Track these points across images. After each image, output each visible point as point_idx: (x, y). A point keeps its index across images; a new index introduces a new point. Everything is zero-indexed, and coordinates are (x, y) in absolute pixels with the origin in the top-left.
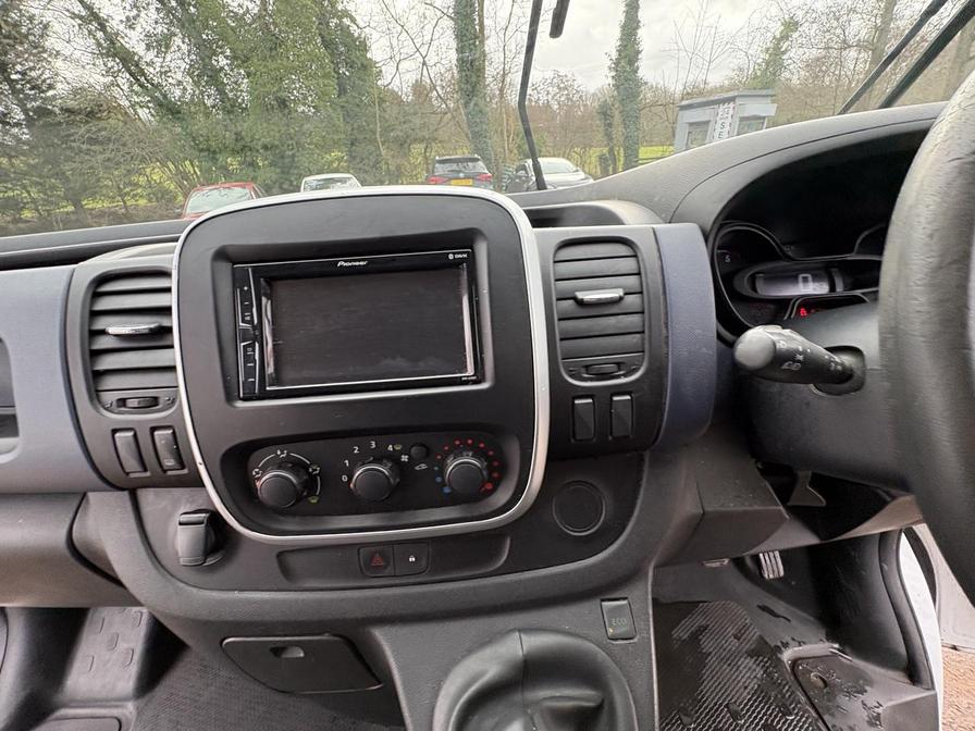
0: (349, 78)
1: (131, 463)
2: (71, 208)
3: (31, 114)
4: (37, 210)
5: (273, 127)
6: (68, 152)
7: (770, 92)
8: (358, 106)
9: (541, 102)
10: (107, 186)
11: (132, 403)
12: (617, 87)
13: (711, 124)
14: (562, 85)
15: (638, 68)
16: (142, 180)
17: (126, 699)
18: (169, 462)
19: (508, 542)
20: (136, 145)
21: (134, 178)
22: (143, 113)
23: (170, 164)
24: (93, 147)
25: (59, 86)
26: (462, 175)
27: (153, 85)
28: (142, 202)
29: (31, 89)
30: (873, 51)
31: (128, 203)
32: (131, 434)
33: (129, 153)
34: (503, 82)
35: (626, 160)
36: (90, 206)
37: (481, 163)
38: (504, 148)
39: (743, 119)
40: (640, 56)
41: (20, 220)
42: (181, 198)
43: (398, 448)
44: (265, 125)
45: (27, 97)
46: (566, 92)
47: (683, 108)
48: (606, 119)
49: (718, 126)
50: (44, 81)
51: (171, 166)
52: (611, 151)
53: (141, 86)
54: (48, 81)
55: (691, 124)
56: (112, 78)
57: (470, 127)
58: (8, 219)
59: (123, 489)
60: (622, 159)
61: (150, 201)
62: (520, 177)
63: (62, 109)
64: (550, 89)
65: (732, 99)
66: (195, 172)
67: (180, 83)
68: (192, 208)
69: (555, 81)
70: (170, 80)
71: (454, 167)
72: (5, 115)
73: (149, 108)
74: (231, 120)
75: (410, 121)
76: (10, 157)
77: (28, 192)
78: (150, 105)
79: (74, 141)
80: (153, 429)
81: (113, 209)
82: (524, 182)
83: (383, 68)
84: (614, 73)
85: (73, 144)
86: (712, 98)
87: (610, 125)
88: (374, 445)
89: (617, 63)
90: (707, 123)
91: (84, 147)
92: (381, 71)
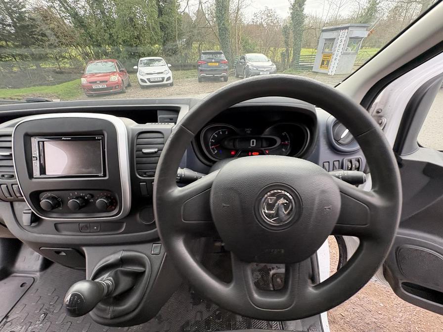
0: (164, 7)
1: (7, 194)
2: (34, 67)
3: (15, 20)
4: (20, 68)
5: (127, 32)
6: (33, 40)
7: (366, 25)
8: (168, 22)
9: (258, 23)
10: (51, 57)
11: (6, 176)
12: (293, 18)
13: (336, 40)
14: (269, 15)
15: (303, 9)
16: (67, 55)
17: (37, 272)
18: (18, 195)
19: (125, 224)
20: (64, 37)
21: (63, 54)
22: (66, 21)
23: (79, 47)
24: (43, 38)
25: (27, 6)
26: (213, 60)
27: (71, 7)
28: (67, 66)
29: (14, 7)
30: (423, 5)
31: (61, 66)
32: (6, 186)
33: (60, 42)
34: (237, 13)
35: (294, 56)
36: (43, 67)
37: (223, 55)
38: (236, 47)
39: (351, 38)
40: (305, 3)
41: (12, 72)
42: (85, 65)
43: (84, 195)
44: (123, 30)
45: (13, 11)
46: (271, 18)
47: (323, 31)
48: (286, 35)
49: (339, 41)
50: (20, 3)
51: (80, 49)
52: (287, 50)
53: (65, 8)
54: (22, 4)
55: (326, 39)
56: (51, 4)
57: (220, 36)
58: (7, 71)
59: (8, 202)
60: (292, 55)
61: (71, 65)
62: (241, 62)
63: (29, 18)
64: (263, 16)
65: (347, 28)
66: (91, 52)
67: (83, 7)
68: (88, 71)
69: (266, 12)
70: (79, 6)
71: (211, 56)
72: (3, 20)
73: (69, 19)
74: (107, 27)
75: (192, 31)
76: (6, 41)
77: (15, 59)
78: (70, 18)
79: (35, 35)
80: (12, 185)
81: (54, 69)
82: (243, 65)
83: (181, 3)
84: (292, 11)
85: (34, 36)
86: (338, 27)
87: (287, 38)
88: (76, 193)
89: (294, 6)
90: (334, 39)
91: (40, 37)
92: (180, 5)
